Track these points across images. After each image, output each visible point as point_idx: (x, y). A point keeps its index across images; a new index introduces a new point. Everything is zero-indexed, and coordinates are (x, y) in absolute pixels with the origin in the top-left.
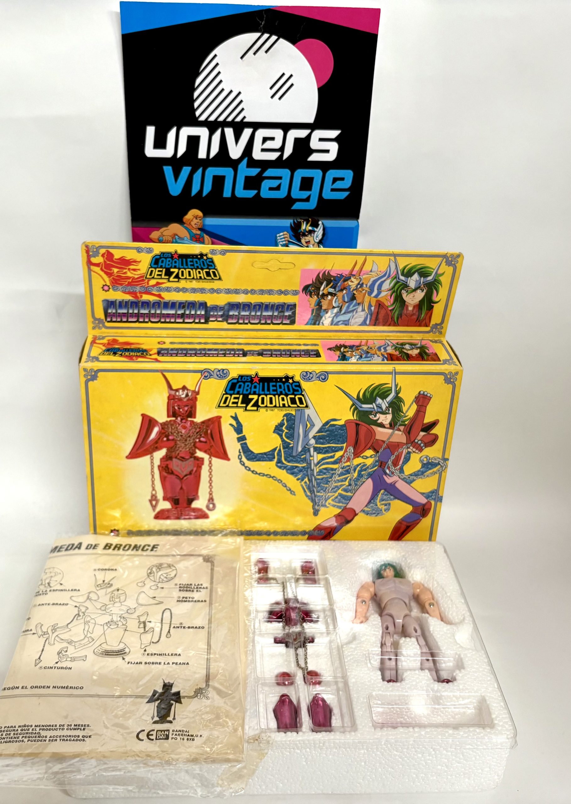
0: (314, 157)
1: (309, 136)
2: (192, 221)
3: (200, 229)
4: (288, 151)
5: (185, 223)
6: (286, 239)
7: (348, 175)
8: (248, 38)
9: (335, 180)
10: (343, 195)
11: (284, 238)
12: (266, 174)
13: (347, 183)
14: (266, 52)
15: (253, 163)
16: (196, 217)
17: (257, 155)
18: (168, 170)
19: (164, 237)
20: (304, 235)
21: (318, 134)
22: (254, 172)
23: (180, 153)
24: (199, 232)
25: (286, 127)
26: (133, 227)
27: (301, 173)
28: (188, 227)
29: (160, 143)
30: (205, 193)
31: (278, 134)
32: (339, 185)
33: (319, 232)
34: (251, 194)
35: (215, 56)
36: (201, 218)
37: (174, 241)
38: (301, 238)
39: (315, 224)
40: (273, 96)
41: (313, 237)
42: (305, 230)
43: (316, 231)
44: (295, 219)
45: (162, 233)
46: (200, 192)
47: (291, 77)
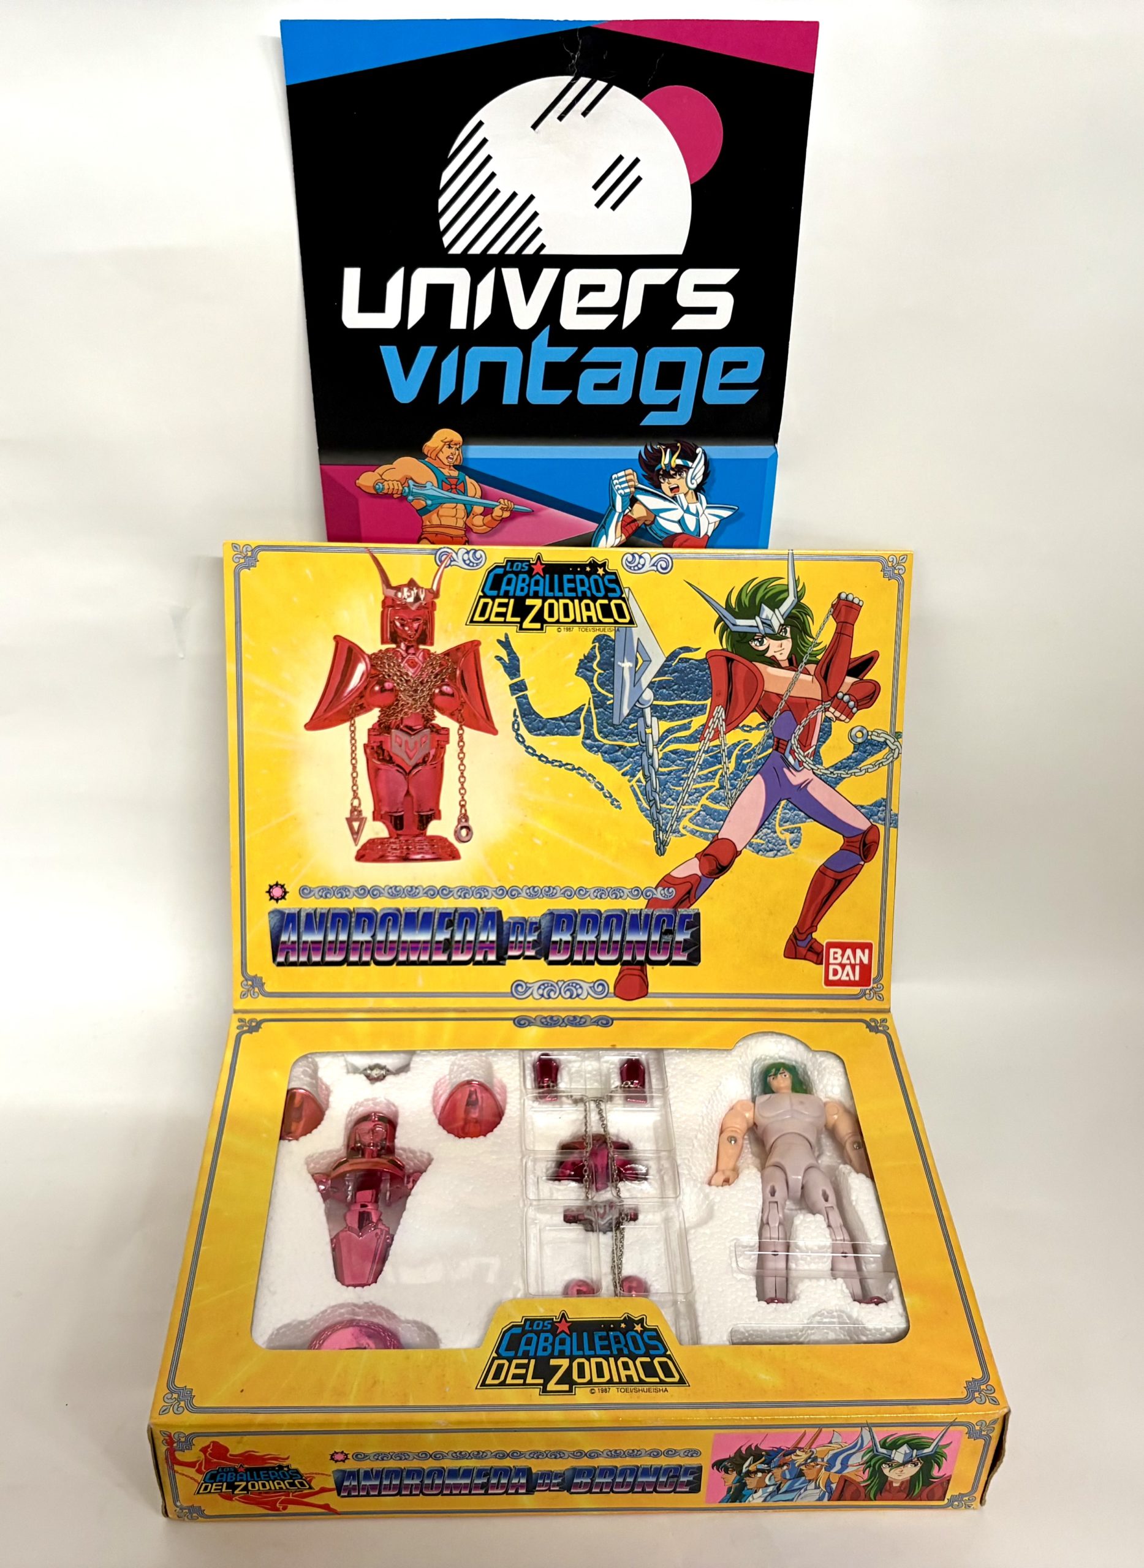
0: (686, 323)
1: (674, 281)
2: (441, 451)
3: (456, 467)
4: (633, 311)
5: (427, 456)
6: (631, 483)
7: (755, 356)
8: (547, 87)
9: (729, 366)
10: (743, 397)
11: (627, 481)
12: (588, 358)
13: (753, 373)
14: (585, 114)
15: (560, 337)
16: (449, 444)
17: (570, 320)
18: (390, 354)
19: (386, 483)
20: (667, 475)
21: (692, 276)
22: (563, 354)
23: (413, 319)
24: (455, 473)
25: (627, 264)
26: (321, 464)
27: (658, 355)
28: (436, 463)
29: (372, 301)
30: (466, 396)
31: (611, 278)
32: (736, 376)
33: (698, 469)
34: (558, 397)
35: (480, 124)
36: (458, 446)
37: (406, 489)
38: (662, 480)
39: (689, 454)
40: (600, 203)
41: (684, 478)
42: (669, 466)
43: (692, 468)
44: (650, 445)
45: (382, 475)
46: (456, 395)
47: (636, 163)
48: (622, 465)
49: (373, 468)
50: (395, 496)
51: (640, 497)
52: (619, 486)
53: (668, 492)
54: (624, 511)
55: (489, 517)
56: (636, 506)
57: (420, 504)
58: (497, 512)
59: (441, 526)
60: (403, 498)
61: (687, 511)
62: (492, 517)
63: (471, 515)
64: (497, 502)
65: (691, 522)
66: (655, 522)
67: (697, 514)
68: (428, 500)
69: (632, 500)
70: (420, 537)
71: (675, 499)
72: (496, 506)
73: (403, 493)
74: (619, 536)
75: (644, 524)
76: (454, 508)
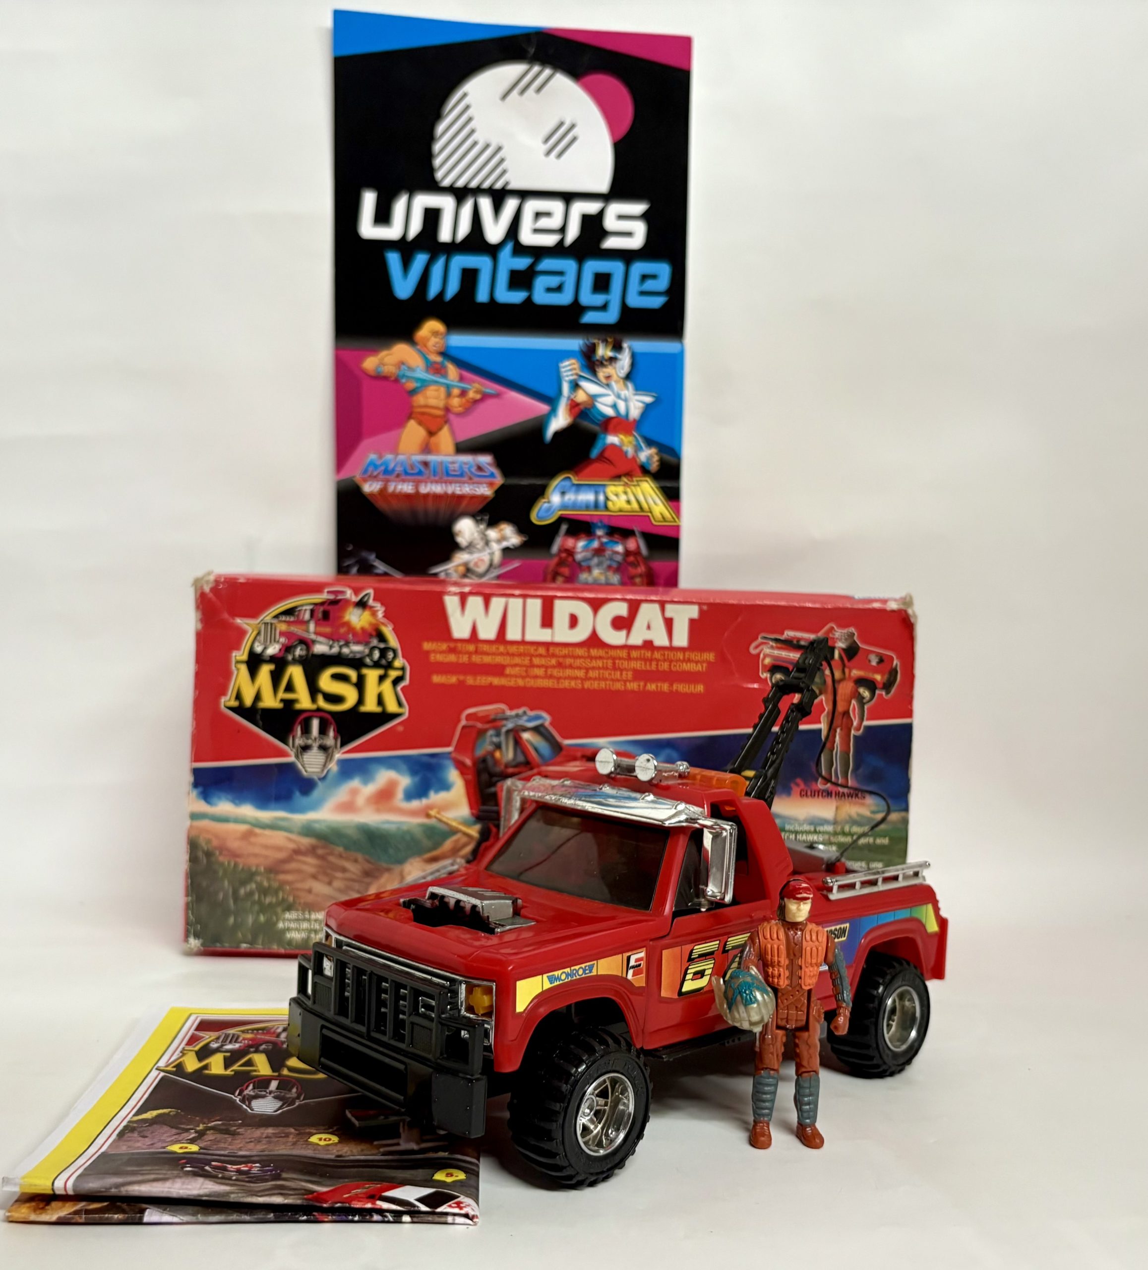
0: (611, 243)
2: (428, 340)
3: (440, 354)
4: (573, 232)
5: (417, 344)
6: (574, 372)
7: (663, 270)
8: (511, 72)
9: (644, 278)
10: (656, 302)
11: (571, 370)
13: (663, 282)
14: (537, 92)
15: (520, 250)
16: (435, 333)
17: (527, 237)
18: (393, 259)
19: (386, 367)
20: (602, 363)
21: (615, 209)
22: (523, 263)
24: (439, 359)
25: (568, 197)
26: (337, 348)
27: (593, 266)
28: (424, 350)
29: (383, 216)
31: (556, 207)
32: (650, 285)
33: (625, 360)
35: (466, 94)
36: (441, 337)
37: (401, 373)
38: (597, 370)
39: (618, 347)
40: (548, 153)
41: (615, 368)
42: (603, 357)
43: (620, 360)
44: (588, 340)
45: (382, 359)
46: (441, 294)
47: (573, 126)
48: (566, 354)
49: (374, 351)
50: (393, 379)
51: (583, 384)
52: (564, 374)
53: (604, 381)
54: (569, 398)
55: (464, 400)
56: (580, 392)
57: (411, 385)
58: (471, 395)
59: (426, 406)
60: (397, 380)
61: (619, 396)
62: (468, 401)
63: (451, 398)
64: (470, 385)
65: (622, 406)
66: (594, 406)
67: (626, 400)
68: (417, 382)
69: (575, 386)
70: (410, 416)
71: (608, 386)
72: (470, 389)
73: (398, 376)
74: (566, 419)
75: (586, 408)
76: (437, 390)
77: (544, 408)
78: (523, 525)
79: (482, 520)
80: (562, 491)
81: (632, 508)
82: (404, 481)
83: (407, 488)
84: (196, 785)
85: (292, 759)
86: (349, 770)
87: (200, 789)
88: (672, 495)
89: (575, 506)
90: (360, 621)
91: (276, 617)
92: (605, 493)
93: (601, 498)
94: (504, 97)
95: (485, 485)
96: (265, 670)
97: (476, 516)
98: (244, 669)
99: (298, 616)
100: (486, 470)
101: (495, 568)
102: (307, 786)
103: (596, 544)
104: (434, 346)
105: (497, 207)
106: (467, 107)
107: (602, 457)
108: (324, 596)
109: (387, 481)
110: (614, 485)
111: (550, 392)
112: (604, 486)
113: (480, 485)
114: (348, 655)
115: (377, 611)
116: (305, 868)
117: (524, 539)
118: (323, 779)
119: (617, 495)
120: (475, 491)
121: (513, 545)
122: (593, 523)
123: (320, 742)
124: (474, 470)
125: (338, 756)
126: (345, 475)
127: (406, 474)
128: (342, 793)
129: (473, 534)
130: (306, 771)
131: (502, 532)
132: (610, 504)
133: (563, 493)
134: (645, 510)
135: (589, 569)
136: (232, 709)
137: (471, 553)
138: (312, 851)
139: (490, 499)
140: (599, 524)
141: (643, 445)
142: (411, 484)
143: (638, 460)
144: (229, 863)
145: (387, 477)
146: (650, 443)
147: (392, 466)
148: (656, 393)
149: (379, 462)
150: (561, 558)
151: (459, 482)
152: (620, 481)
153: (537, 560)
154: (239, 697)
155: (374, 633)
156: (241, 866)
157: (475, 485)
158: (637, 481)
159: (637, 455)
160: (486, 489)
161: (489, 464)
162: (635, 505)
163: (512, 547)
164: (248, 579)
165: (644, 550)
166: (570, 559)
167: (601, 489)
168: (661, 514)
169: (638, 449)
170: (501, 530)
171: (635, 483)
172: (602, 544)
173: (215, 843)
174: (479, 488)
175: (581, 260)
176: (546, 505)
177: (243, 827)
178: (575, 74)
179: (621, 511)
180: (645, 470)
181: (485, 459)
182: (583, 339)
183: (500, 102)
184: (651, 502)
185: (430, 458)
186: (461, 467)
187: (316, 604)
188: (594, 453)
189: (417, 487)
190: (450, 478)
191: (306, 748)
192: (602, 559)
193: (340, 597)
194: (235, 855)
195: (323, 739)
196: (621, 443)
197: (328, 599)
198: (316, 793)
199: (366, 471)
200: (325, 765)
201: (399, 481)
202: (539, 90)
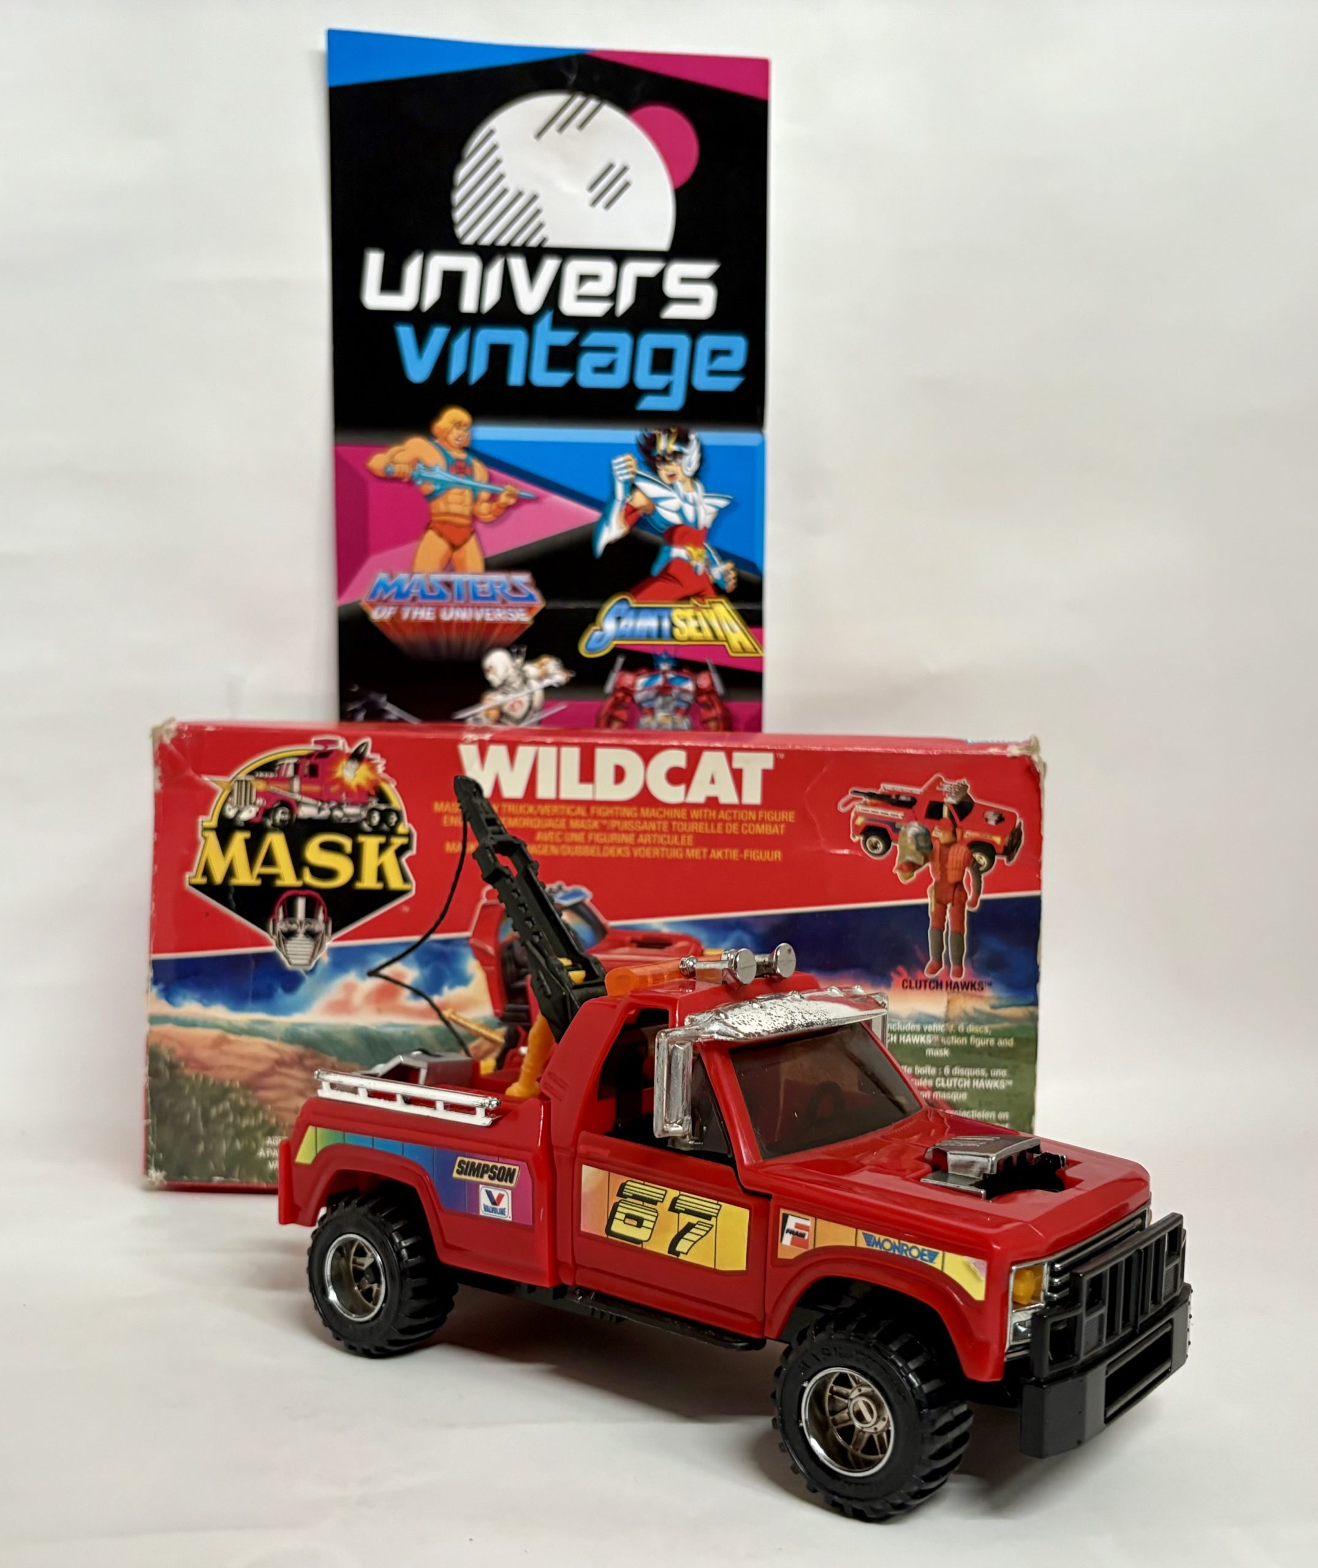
0: (672, 312)
2: (449, 432)
3: (464, 449)
4: (626, 299)
5: (436, 437)
6: (630, 470)
7: (738, 344)
8: (547, 104)
9: (715, 354)
10: (730, 384)
11: (625, 468)
13: (737, 360)
14: (580, 127)
15: (561, 321)
16: (458, 424)
17: (570, 306)
18: (405, 334)
19: (397, 466)
20: (664, 460)
21: (678, 270)
22: (564, 337)
24: (462, 456)
25: (620, 257)
26: (337, 443)
27: (651, 341)
28: (444, 445)
29: (392, 282)
31: (606, 268)
32: (721, 363)
33: (692, 456)
35: (492, 132)
36: (464, 428)
37: (416, 474)
38: (658, 467)
39: (683, 440)
40: (594, 202)
41: (680, 465)
42: (665, 451)
43: (686, 455)
44: (646, 430)
45: (393, 457)
46: (465, 375)
47: (624, 169)
49: (383, 448)
50: (406, 480)
51: (641, 484)
52: (618, 473)
53: (667, 481)
54: (623, 501)
55: (494, 505)
56: (638, 495)
57: (429, 488)
58: (503, 499)
59: (448, 514)
60: (411, 482)
61: (685, 500)
62: (499, 507)
63: (478, 503)
64: (503, 487)
65: (689, 512)
66: (654, 511)
67: (694, 504)
68: (435, 484)
69: (632, 487)
70: (427, 527)
71: (672, 486)
72: (501, 492)
73: (412, 476)
74: (621, 528)
75: (645, 514)
76: (461, 494)
77: (594, 514)
78: (570, 659)
79: (518, 653)
80: (618, 616)
81: (703, 636)
82: (421, 606)
83: (426, 614)
84: (155, 981)
85: (273, 948)
86: (342, 961)
87: (161, 986)
88: (753, 620)
89: (633, 635)
90: (355, 776)
91: (252, 773)
92: (670, 618)
93: (666, 624)
94: (539, 135)
95: (521, 610)
96: (239, 839)
97: (510, 648)
98: (212, 837)
99: (279, 772)
100: (523, 591)
101: (535, 712)
102: (291, 981)
103: (660, 681)
104: (457, 440)
105: (533, 270)
106: (494, 147)
107: (665, 574)
108: (311, 747)
109: (400, 607)
110: (682, 608)
111: (602, 495)
112: (670, 609)
113: (515, 610)
114: (340, 819)
115: (376, 764)
116: (289, 1082)
117: (572, 676)
118: (311, 972)
119: (685, 620)
120: (510, 616)
121: (558, 683)
122: (656, 655)
123: (306, 927)
124: (508, 590)
125: (329, 943)
126: (348, 599)
127: (423, 597)
128: (335, 989)
129: (507, 670)
130: (290, 963)
131: (543, 667)
132: (677, 632)
133: (619, 619)
134: (720, 639)
135: (652, 711)
136: (198, 887)
137: (505, 693)
138: (299, 1061)
139: (527, 627)
140: (664, 656)
141: (716, 558)
142: (430, 609)
143: (710, 577)
144: (197, 1077)
145: (400, 601)
146: (725, 556)
147: (405, 588)
148: (731, 495)
149: (390, 583)
150: (616, 699)
151: (490, 607)
152: (689, 603)
153: (588, 702)
154: (207, 872)
155: (373, 792)
156: (211, 1081)
157: (510, 610)
158: (710, 603)
159: (709, 571)
160: (523, 615)
161: (526, 584)
162: (708, 633)
163: (556, 685)
164: (217, 727)
165: (719, 688)
166: (628, 700)
167: (665, 613)
168: (740, 644)
169: (710, 563)
170: (542, 665)
171: (708, 606)
172: (667, 681)
173: (180, 1052)
174: (514, 613)
175: (636, 336)
176: (597, 634)
177: (214, 1033)
178: (627, 105)
179: (690, 639)
180: (719, 590)
181: (522, 578)
182: (641, 430)
183: (534, 140)
184: (727, 627)
185: (454, 577)
186: (492, 588)
187: (300, 757)
188: (657, 569)
189: (437, 614)
190: (478, 602)
191: (289, 935)
192: (668, 699)
193: (330, 748)
194: (205, 1067)
195: (310, 923)
196: (688, 556)
197: (317, 751)
198: (303, 990)
199: (373, 595)
200: (313, 956)
201: (415, 606)
202: (582, 126)
